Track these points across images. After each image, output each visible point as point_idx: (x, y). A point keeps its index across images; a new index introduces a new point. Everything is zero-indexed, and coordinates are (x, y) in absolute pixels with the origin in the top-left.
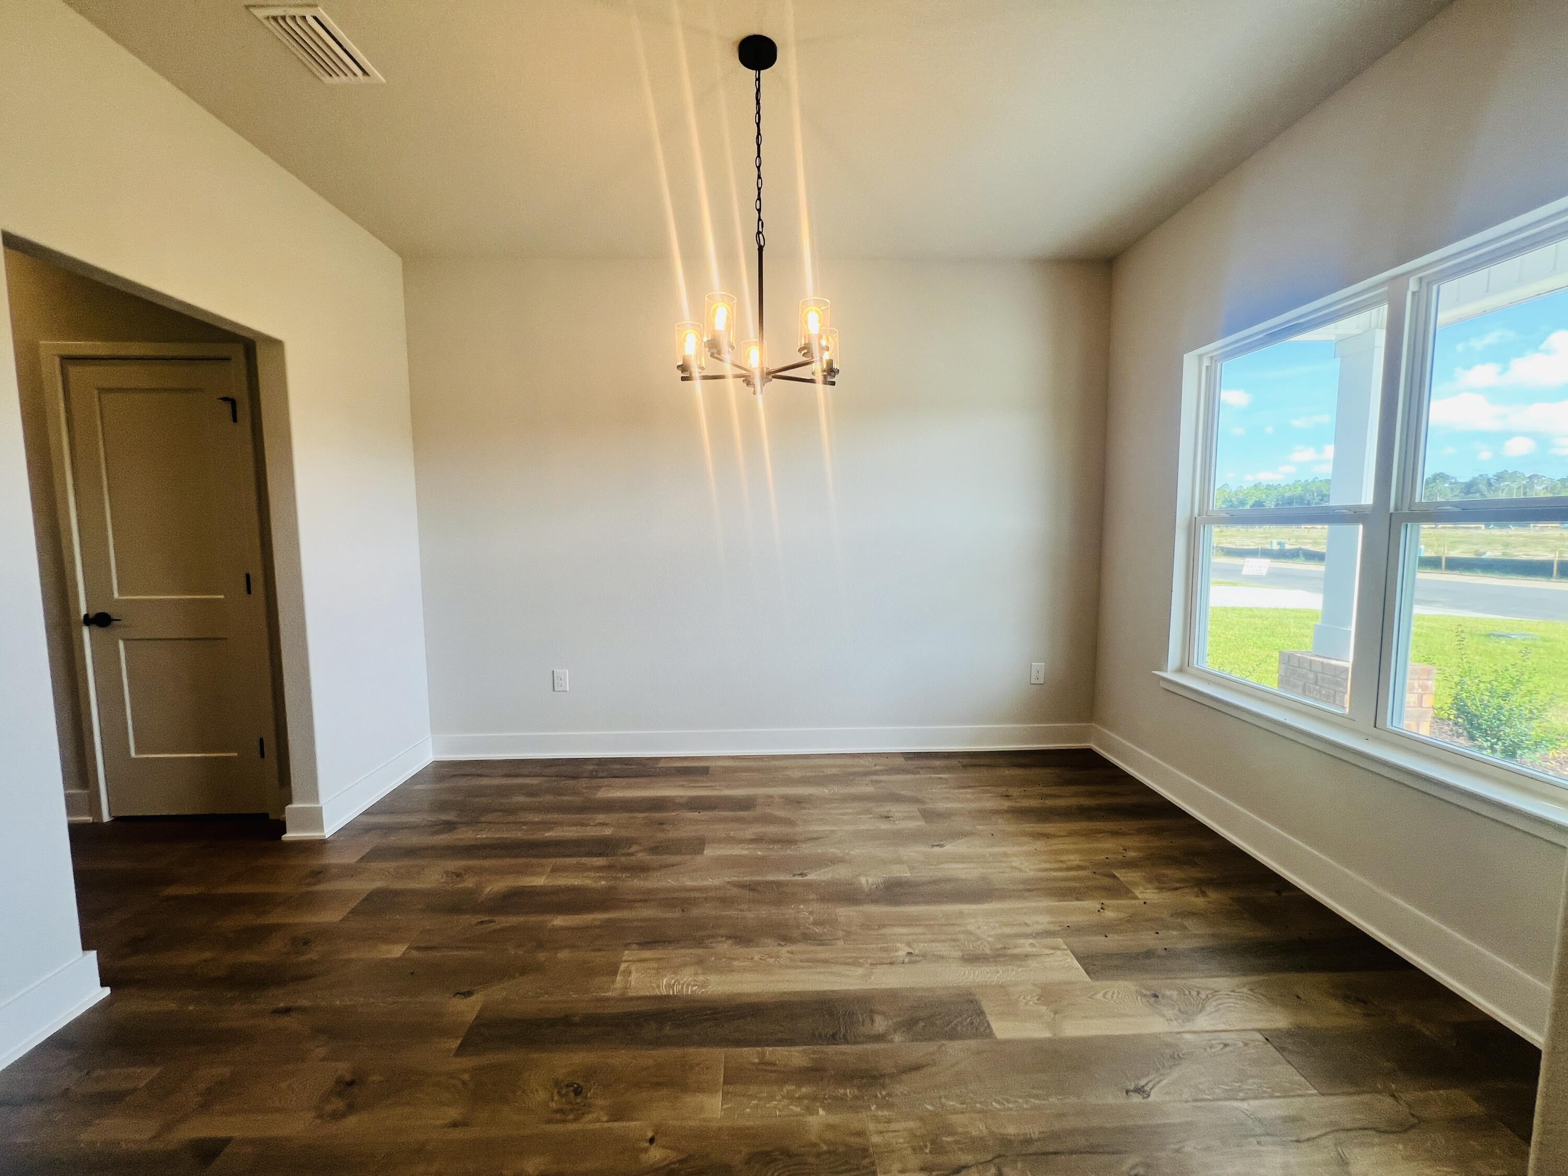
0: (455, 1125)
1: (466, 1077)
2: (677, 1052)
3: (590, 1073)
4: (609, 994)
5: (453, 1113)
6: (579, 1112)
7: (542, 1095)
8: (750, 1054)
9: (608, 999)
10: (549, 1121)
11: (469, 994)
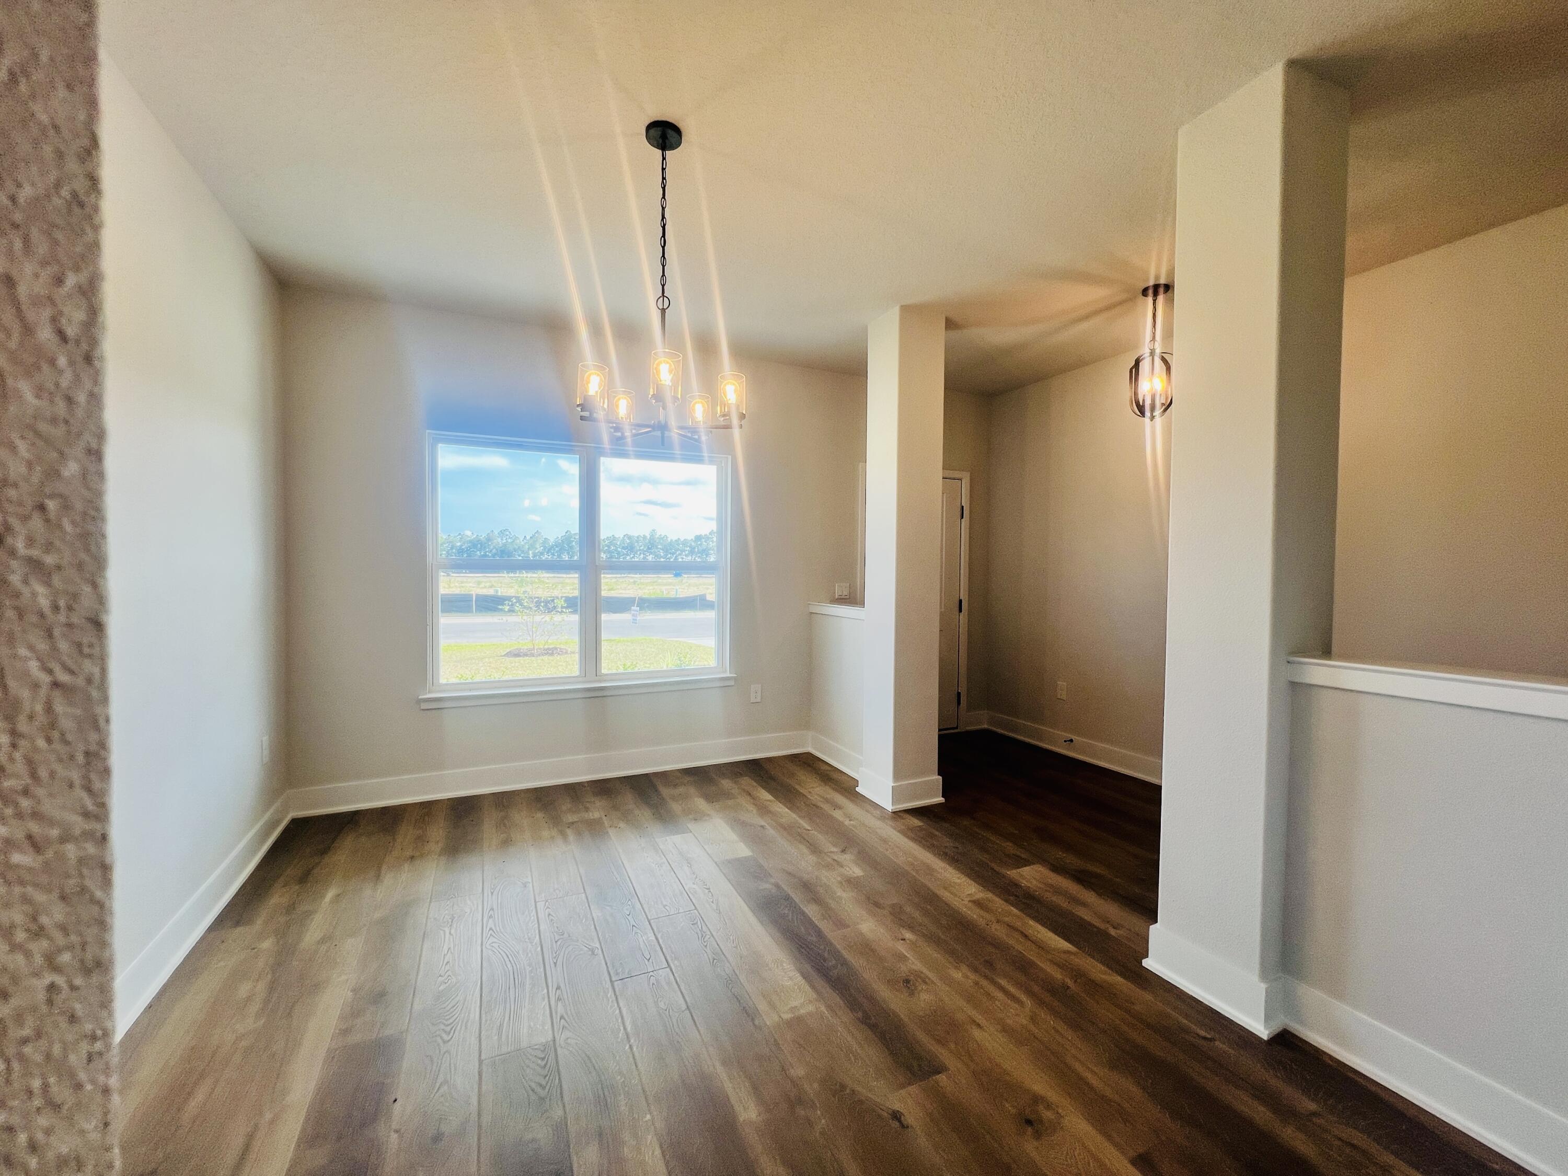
0: (979, 1026)
1: (952, 1046)
2: (845, 953)
3: (891, 983)
4: (823, 1008)
5: (976, 1033)
6: (918, 975)
7: (924, 996)
8: (824, 926)
9: (829, 1007)
10: (933, 982)
11: (896, 1116)
